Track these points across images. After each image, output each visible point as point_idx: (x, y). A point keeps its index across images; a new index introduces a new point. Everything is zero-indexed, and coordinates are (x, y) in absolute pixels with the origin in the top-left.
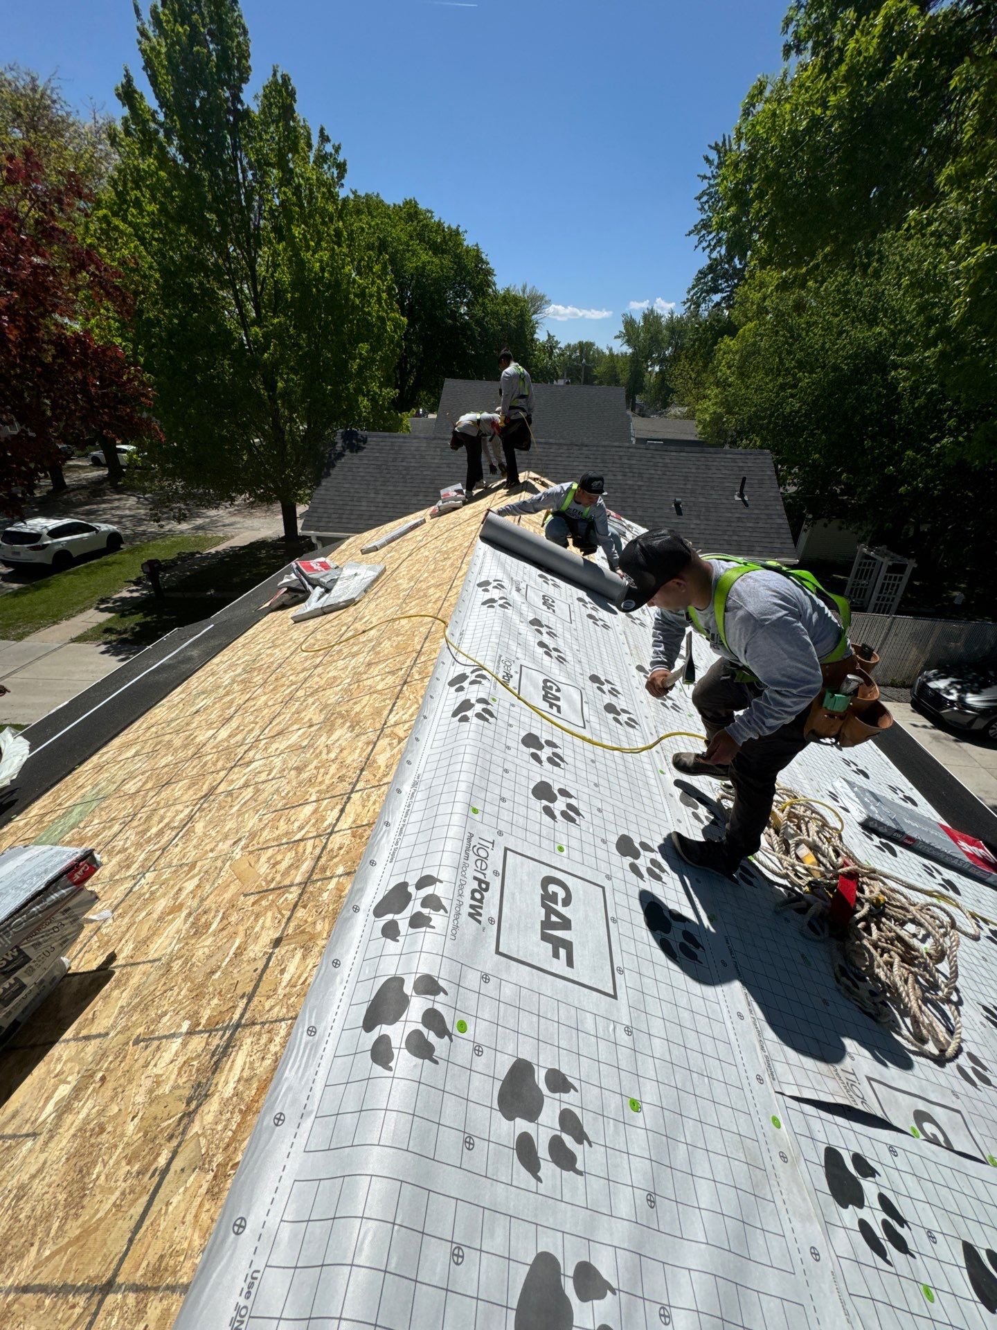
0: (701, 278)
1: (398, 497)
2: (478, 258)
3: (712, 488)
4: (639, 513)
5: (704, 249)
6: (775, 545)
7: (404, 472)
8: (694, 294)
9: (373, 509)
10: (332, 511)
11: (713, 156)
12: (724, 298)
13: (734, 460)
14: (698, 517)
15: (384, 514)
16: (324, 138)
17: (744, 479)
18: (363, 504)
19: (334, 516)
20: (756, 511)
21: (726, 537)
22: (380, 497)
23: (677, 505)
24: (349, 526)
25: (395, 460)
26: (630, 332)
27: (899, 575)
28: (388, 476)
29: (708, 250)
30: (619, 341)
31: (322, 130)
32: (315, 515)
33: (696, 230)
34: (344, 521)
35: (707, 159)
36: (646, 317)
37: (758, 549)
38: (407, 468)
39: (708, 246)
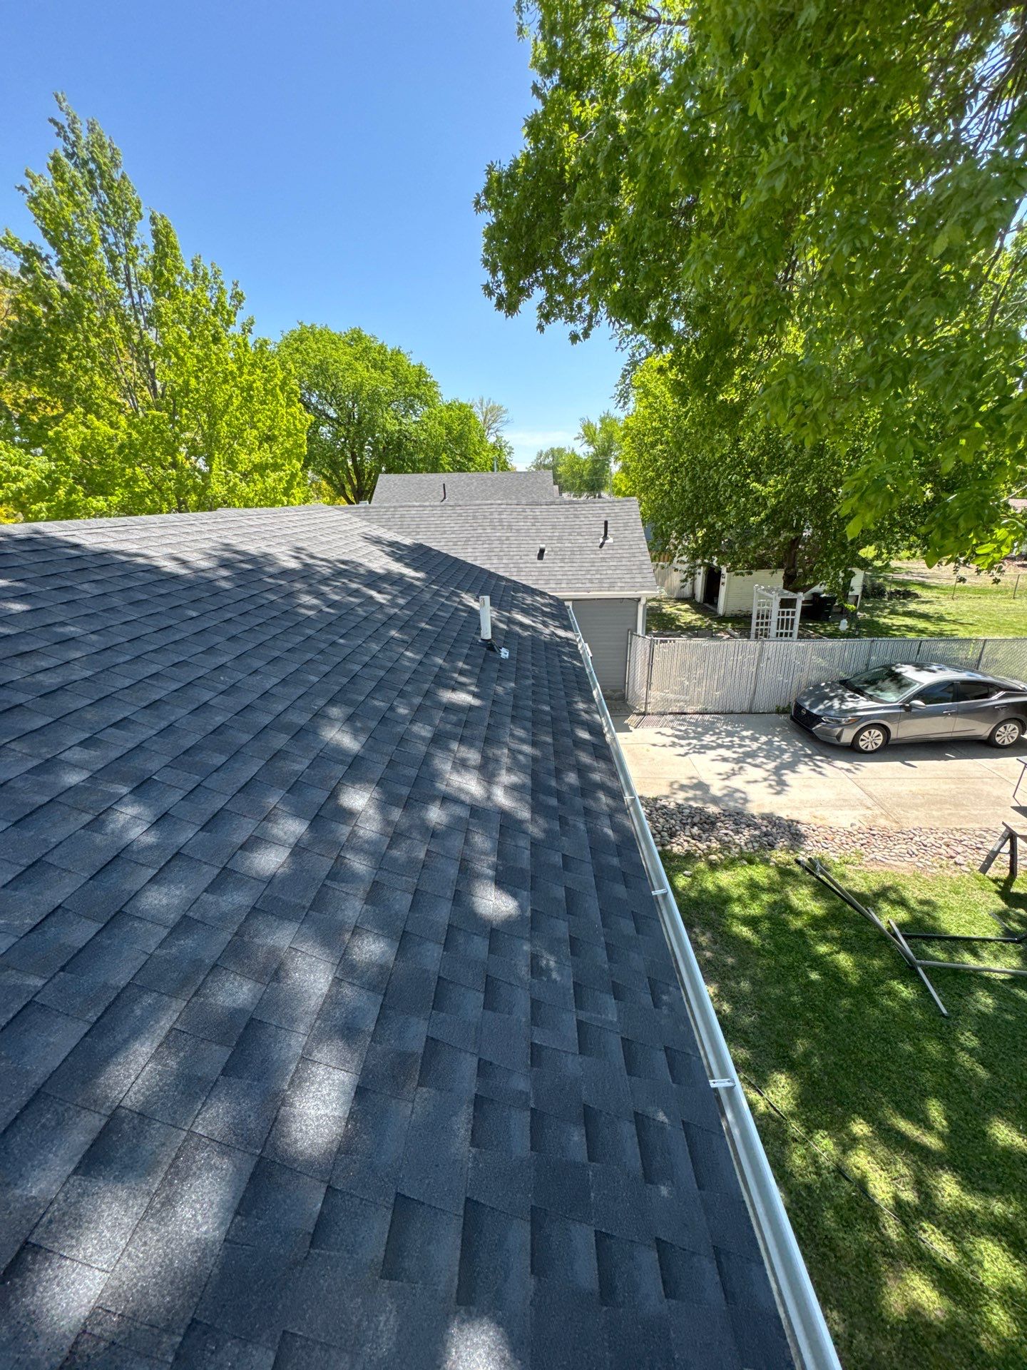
2: (421, 373)
3: (579, 534)
4: (504, 561)
6: (637, 580)
13: (602, 509)
14: (562, 560)
17: (606, 523)
20: (620, 551)
21: (589, 577)
23: (542, 551)
26: (589, 434)
27: (791, 610)
30: (579, 442)
36: (602, 420)
37: (619, 584)
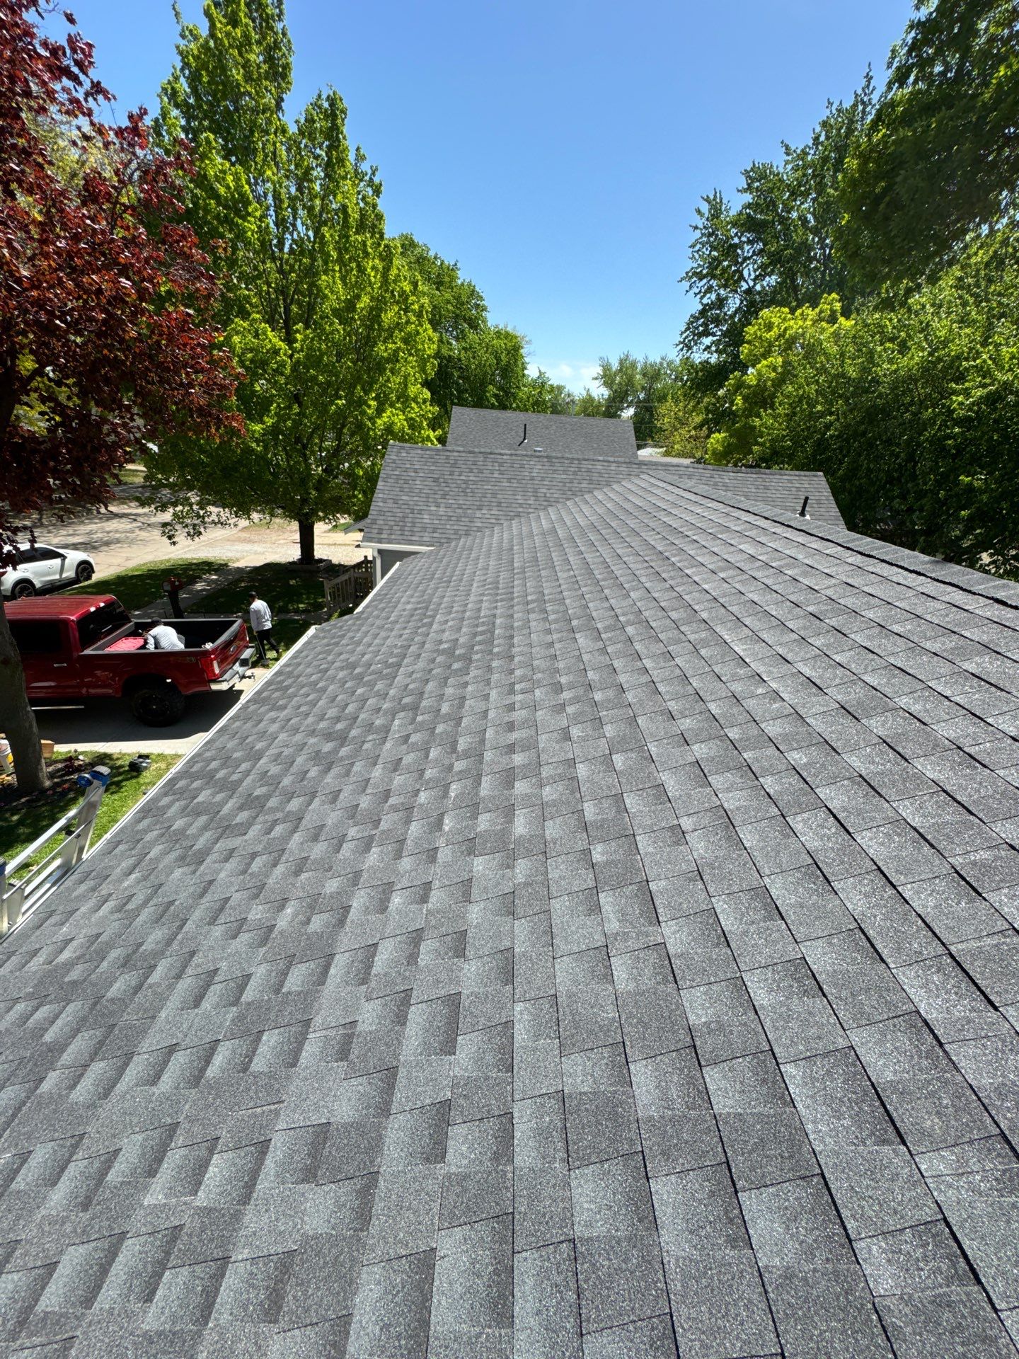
0: (692, 322)
1: (461, 511)
2: (473, 293)
5: (696, 294)
7: (464, 486)
8: (686, 337)
9: (436, 522)
10: (393, 523)
11: (705, 208)
12: (713, 342)
15: (448, 527)
16: (360, 157)
17: (806, 499)
18: (425, 516)
19: (395, 528)
22: (442, 510)
24: (414, 538)
25: (452, 474)
26: (607, 378)
28: (447, 489)
29: (699, 296)
30: (597, 383)
31: (358, 149)
32: (374, 526)
33: (688, 277)
34: (406, 533)
35: (698, 211)
36: (621, 362)
38: (466, 482)
39: (700, 292)
